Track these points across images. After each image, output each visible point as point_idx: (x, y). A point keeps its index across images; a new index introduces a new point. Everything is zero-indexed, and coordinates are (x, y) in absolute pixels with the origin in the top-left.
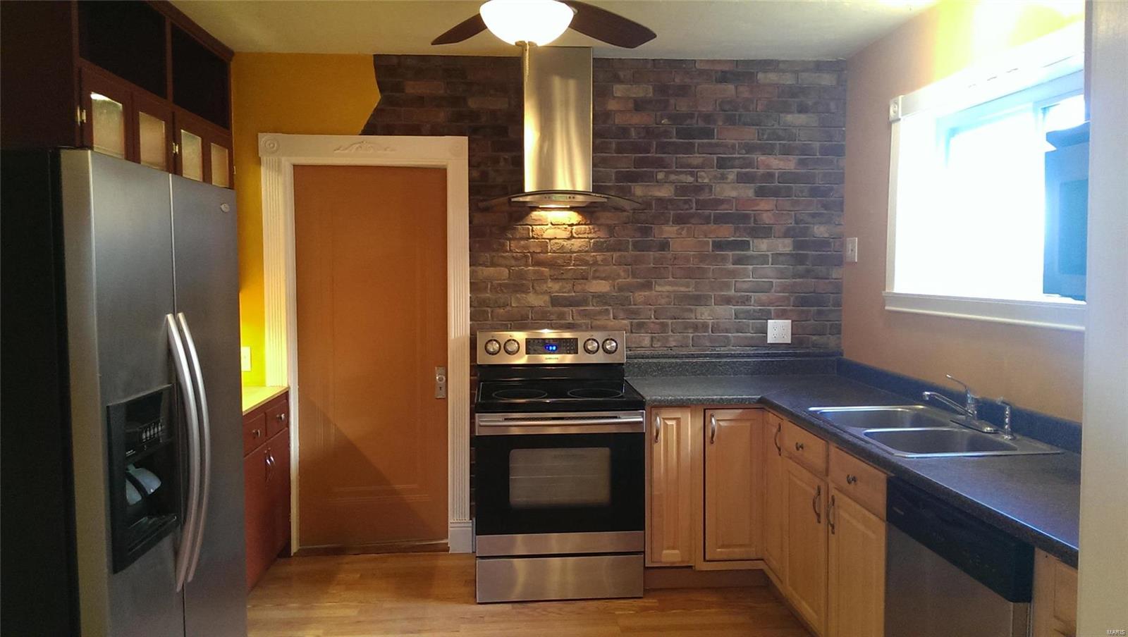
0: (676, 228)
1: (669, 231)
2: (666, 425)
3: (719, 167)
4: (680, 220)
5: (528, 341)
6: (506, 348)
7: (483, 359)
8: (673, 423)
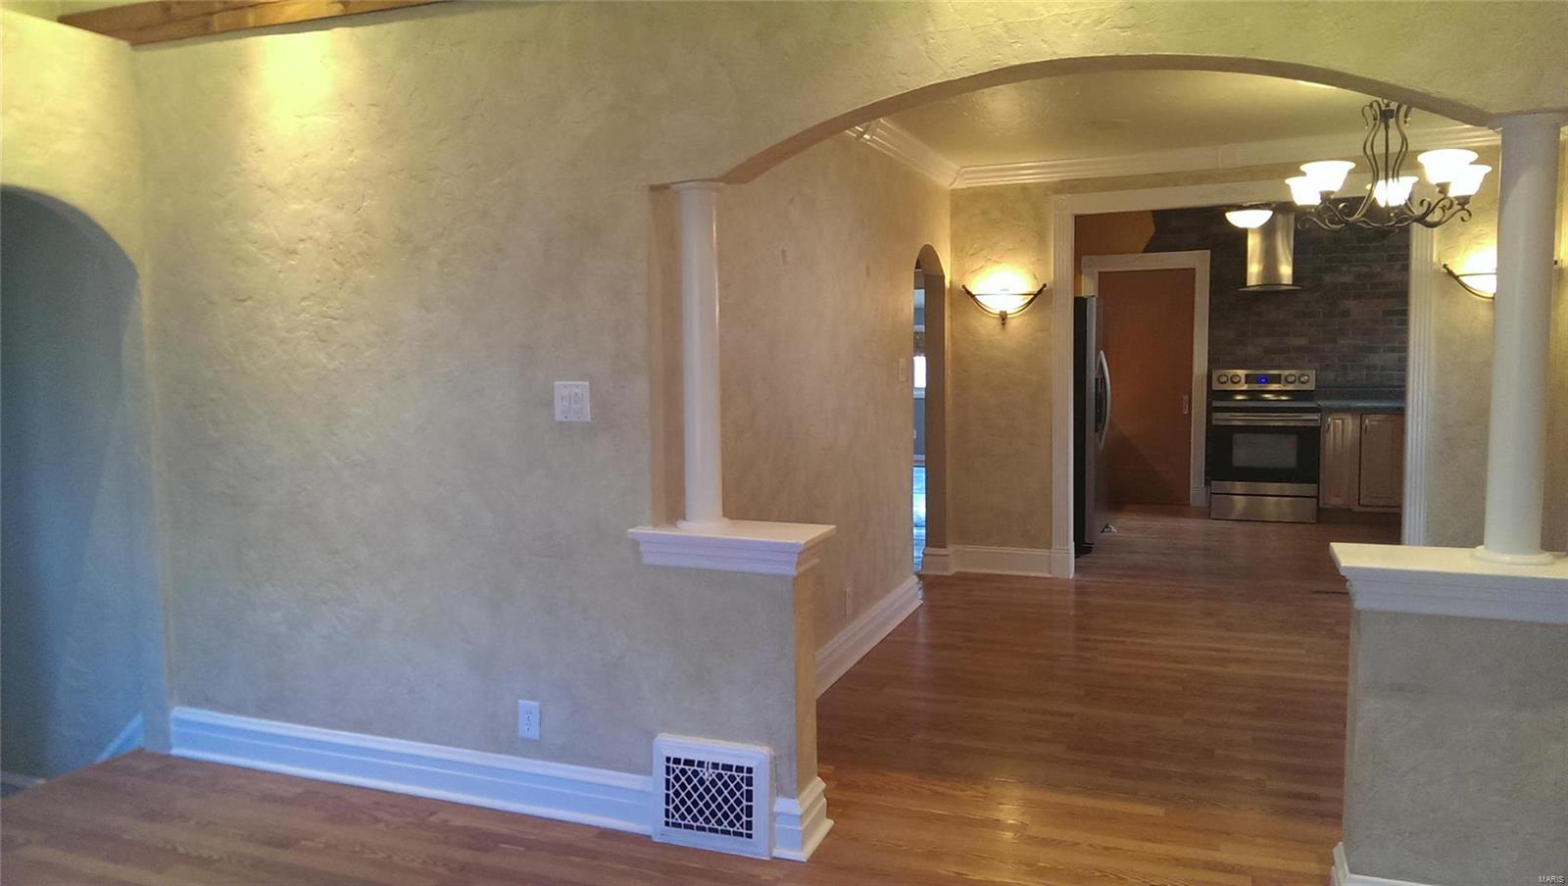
0: (1355, 302)
1: (1350, 304)
2: (1335, 423)
3: (1388, 261)
4: (1358, 297)
5: (1246, 375)
6: (1233, 380)
7: (1216, 386)
8: (1340, 421)
